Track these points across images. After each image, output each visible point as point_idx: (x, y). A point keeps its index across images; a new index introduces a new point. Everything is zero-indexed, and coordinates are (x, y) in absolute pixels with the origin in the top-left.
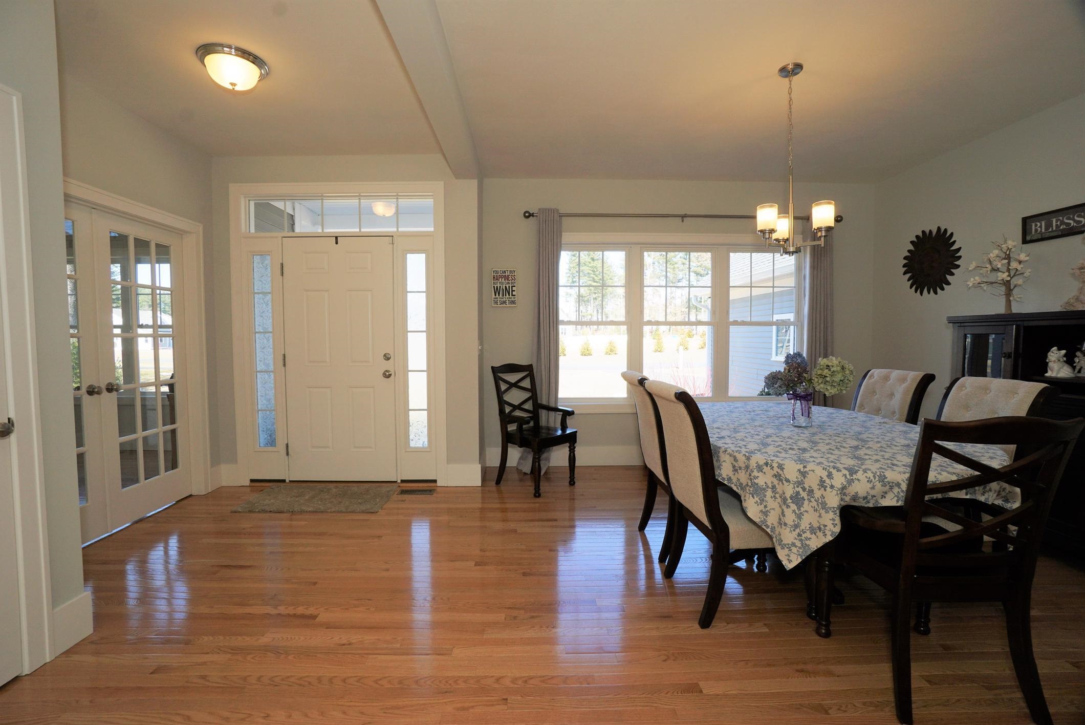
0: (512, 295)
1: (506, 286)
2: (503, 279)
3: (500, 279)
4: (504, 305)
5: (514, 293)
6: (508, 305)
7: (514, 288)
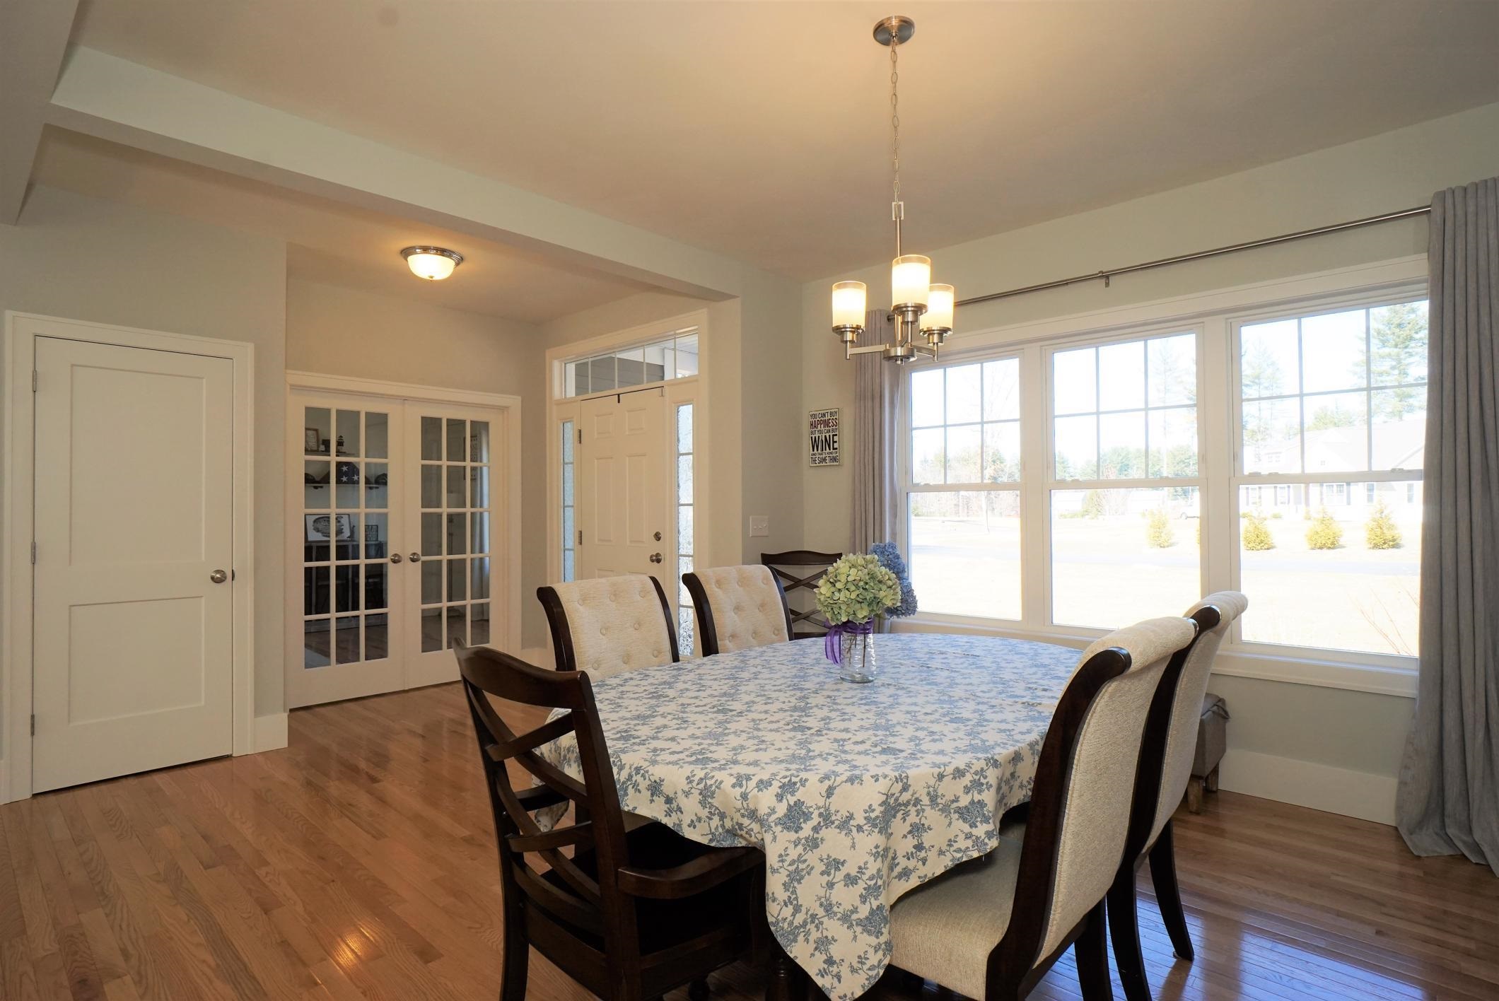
0: (834, 449)
1: (825, 436)
2: (822, 426)
3: (819, 426)
4: (824, 464)
5: (836, 445)
6: (828, 464)
7: (836, 438)
